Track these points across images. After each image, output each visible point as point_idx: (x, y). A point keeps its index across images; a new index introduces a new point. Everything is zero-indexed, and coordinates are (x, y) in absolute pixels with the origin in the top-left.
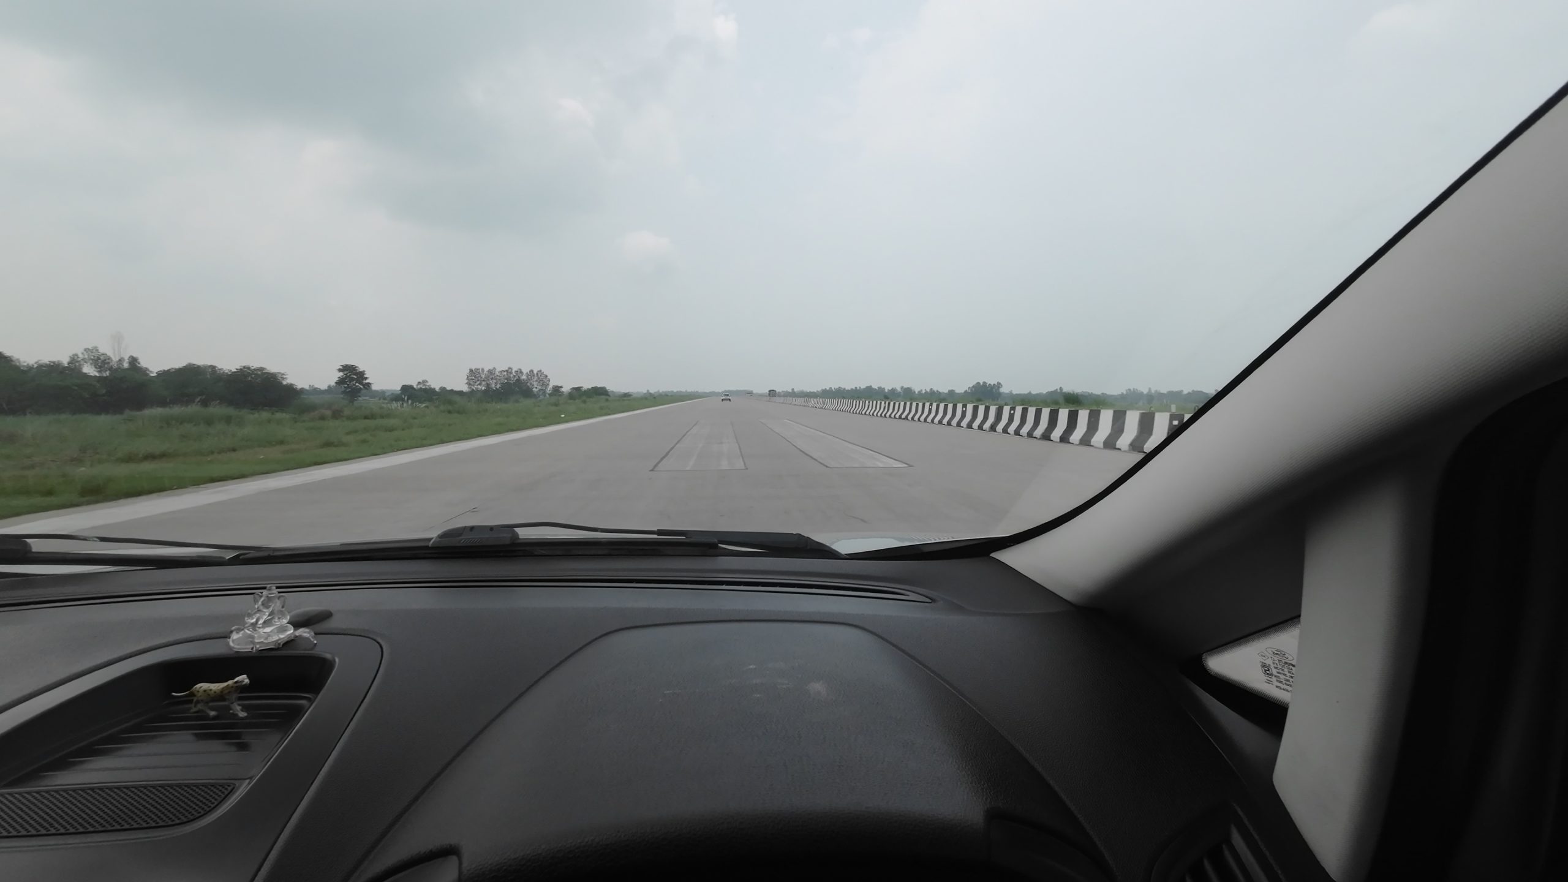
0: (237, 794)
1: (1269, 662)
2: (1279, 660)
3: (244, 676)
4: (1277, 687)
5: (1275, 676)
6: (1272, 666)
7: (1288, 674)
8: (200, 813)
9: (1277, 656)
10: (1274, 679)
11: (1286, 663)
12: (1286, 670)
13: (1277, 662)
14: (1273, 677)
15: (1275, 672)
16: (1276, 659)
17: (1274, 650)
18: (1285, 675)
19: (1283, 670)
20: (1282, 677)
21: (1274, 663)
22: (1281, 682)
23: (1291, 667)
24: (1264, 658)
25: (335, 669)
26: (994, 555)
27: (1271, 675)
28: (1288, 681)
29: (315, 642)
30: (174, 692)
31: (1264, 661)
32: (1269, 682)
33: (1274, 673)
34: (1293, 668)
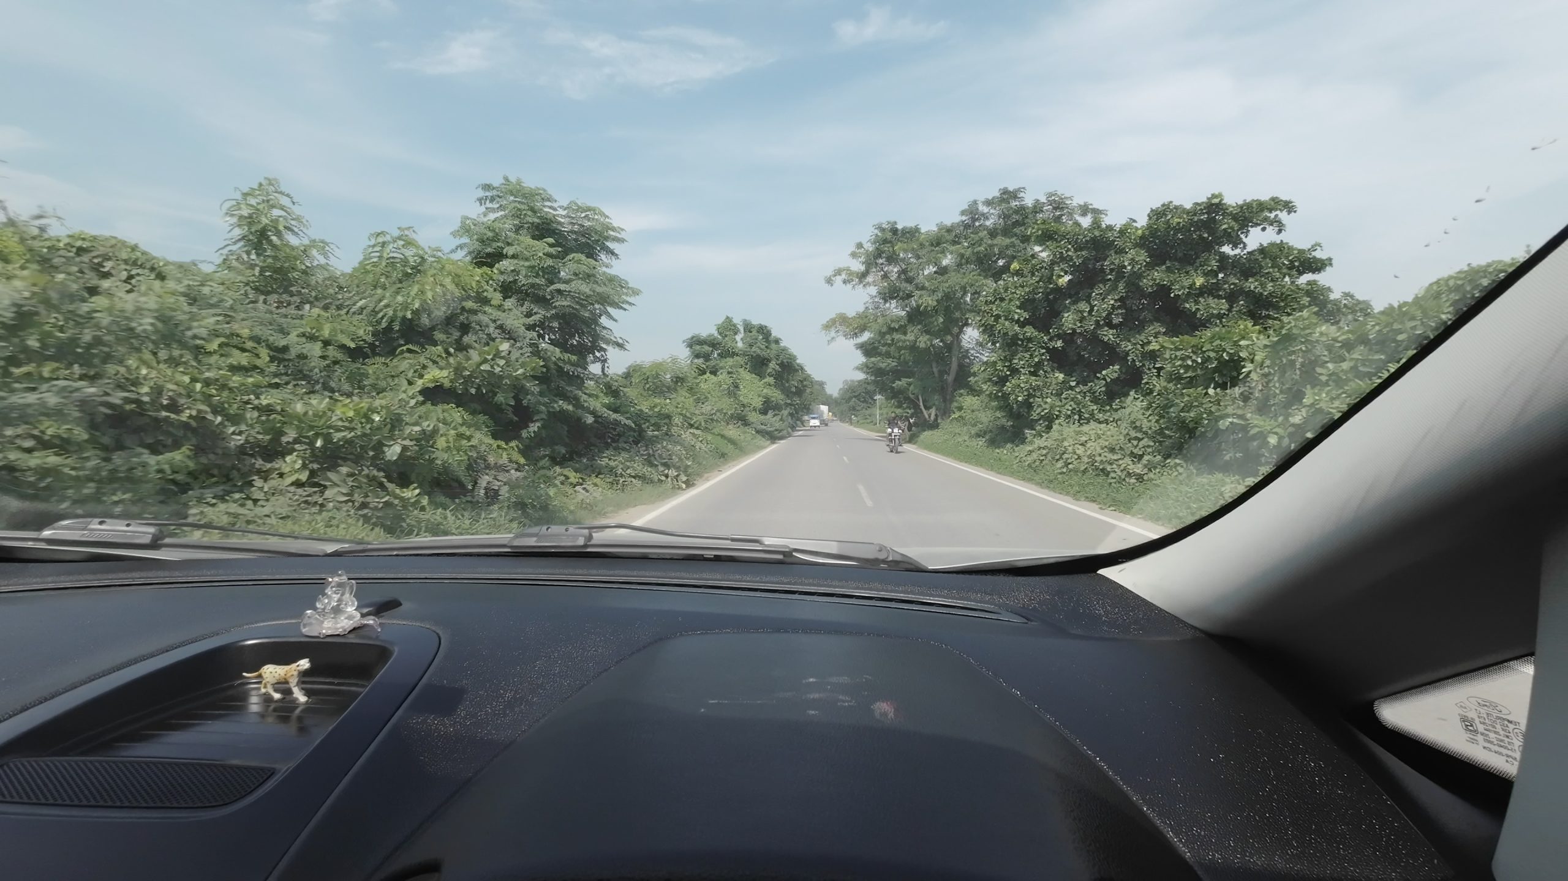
0: (276, 778)
1: (1472, 715)
2: (1488, 714)
3: (307, 660)
4: (1484, 748)
5: (1482, 734)
6: (1477, 721)
7: (1502, 732)
8: (235, 796)
9: (1486, 708)
10: (1480, 738)
11: (1500, 718)
12: (1498, 726)
13: (1485, 716)
14: (1479, 735)
15: (1481, 728)
16: (1482, 711)
17: (1480, 701)
18: (1496, 733)
19: (1494, 727)
20: (1492, 735)
21: (1479, 717)
22: (1491, 742)
23: (1506, 722)
24: (1465, 710)
25: (392, 659)
26: (1101, 572)
27: (1476, 731)
28: (1502, 741)
29: (379, 630)
30: (248, 673)
31: (1465, 714)
32: (1473, 741)
33: (1479, 730)
34: (1509, 725)
